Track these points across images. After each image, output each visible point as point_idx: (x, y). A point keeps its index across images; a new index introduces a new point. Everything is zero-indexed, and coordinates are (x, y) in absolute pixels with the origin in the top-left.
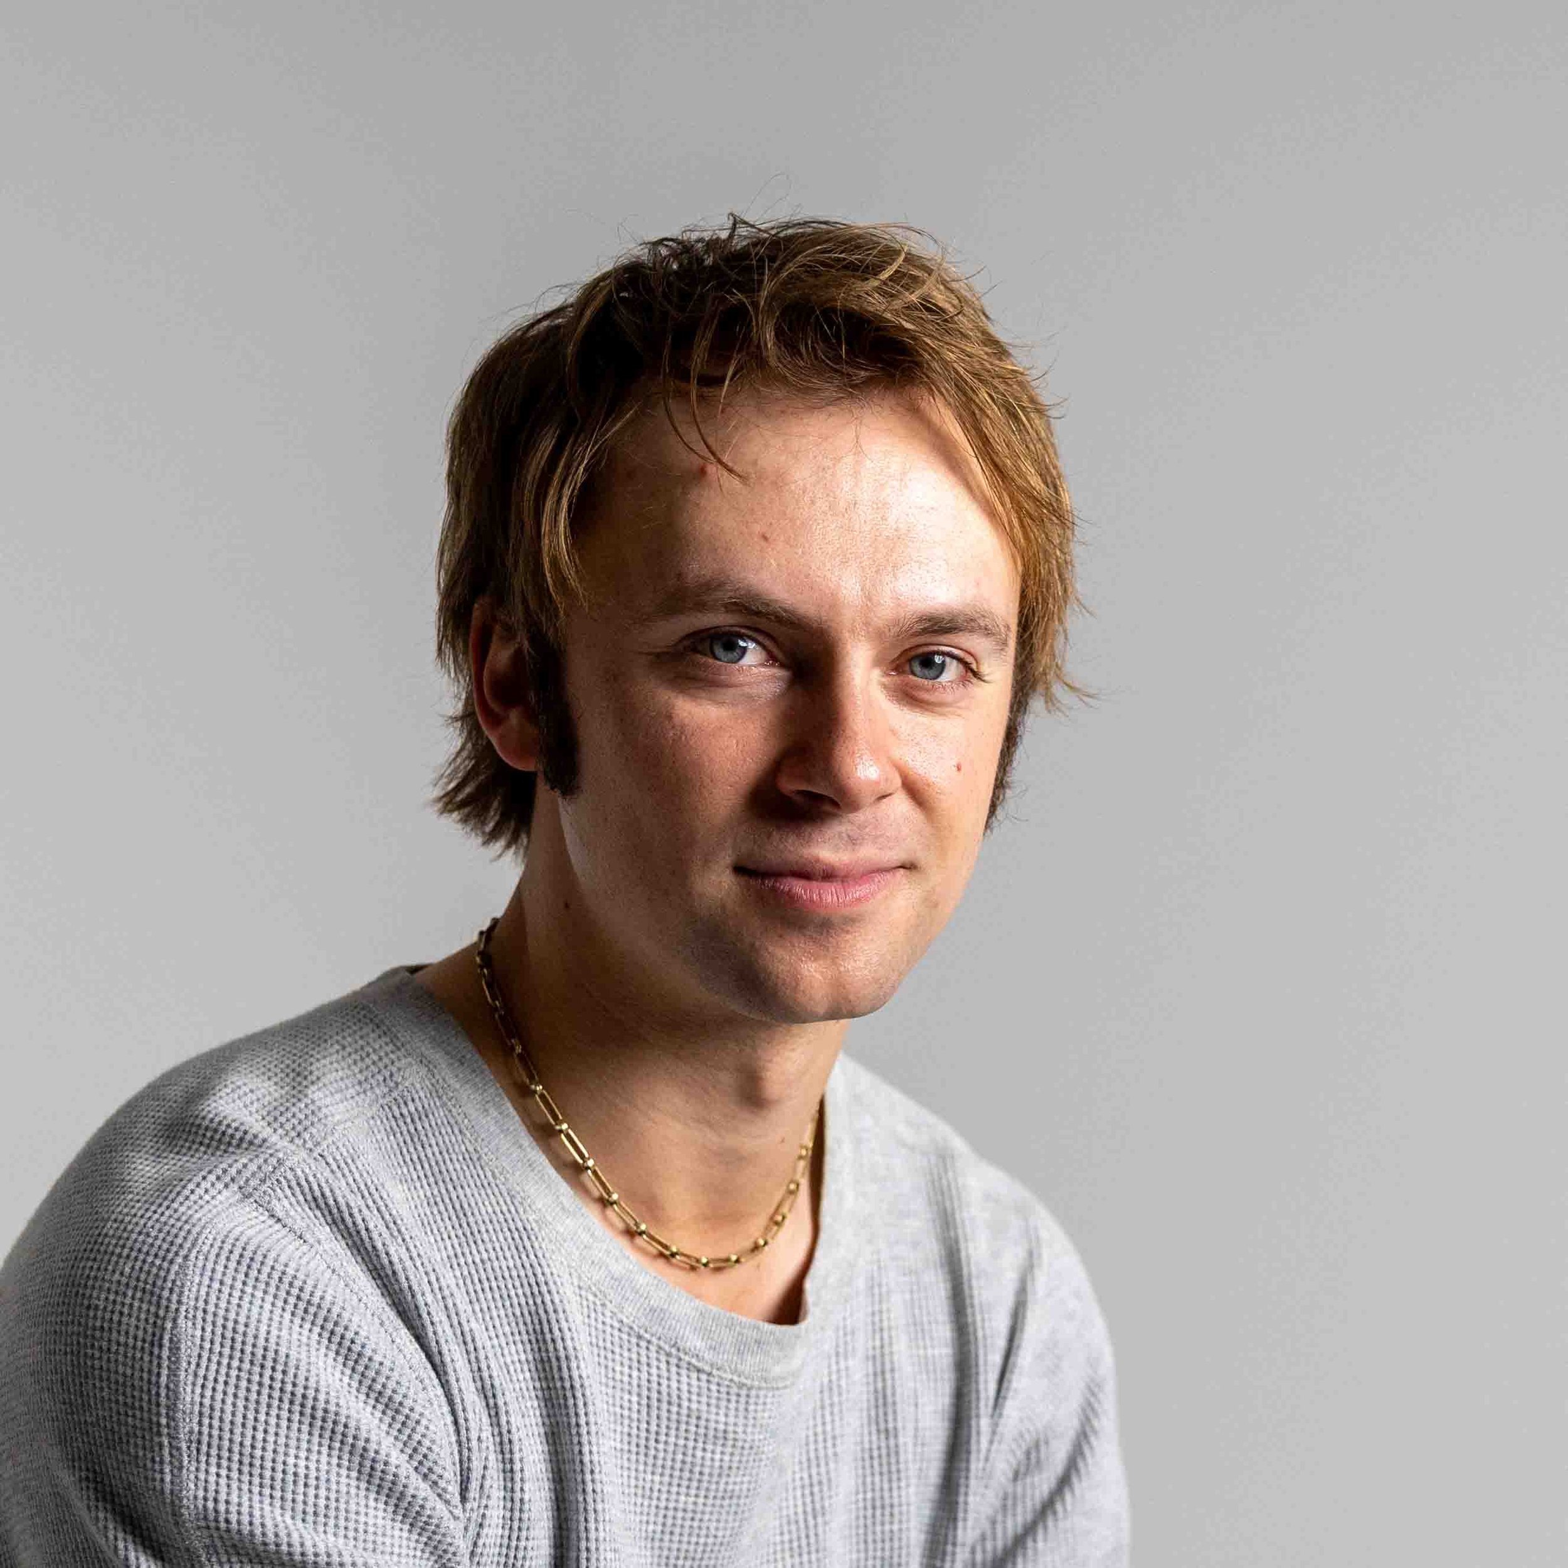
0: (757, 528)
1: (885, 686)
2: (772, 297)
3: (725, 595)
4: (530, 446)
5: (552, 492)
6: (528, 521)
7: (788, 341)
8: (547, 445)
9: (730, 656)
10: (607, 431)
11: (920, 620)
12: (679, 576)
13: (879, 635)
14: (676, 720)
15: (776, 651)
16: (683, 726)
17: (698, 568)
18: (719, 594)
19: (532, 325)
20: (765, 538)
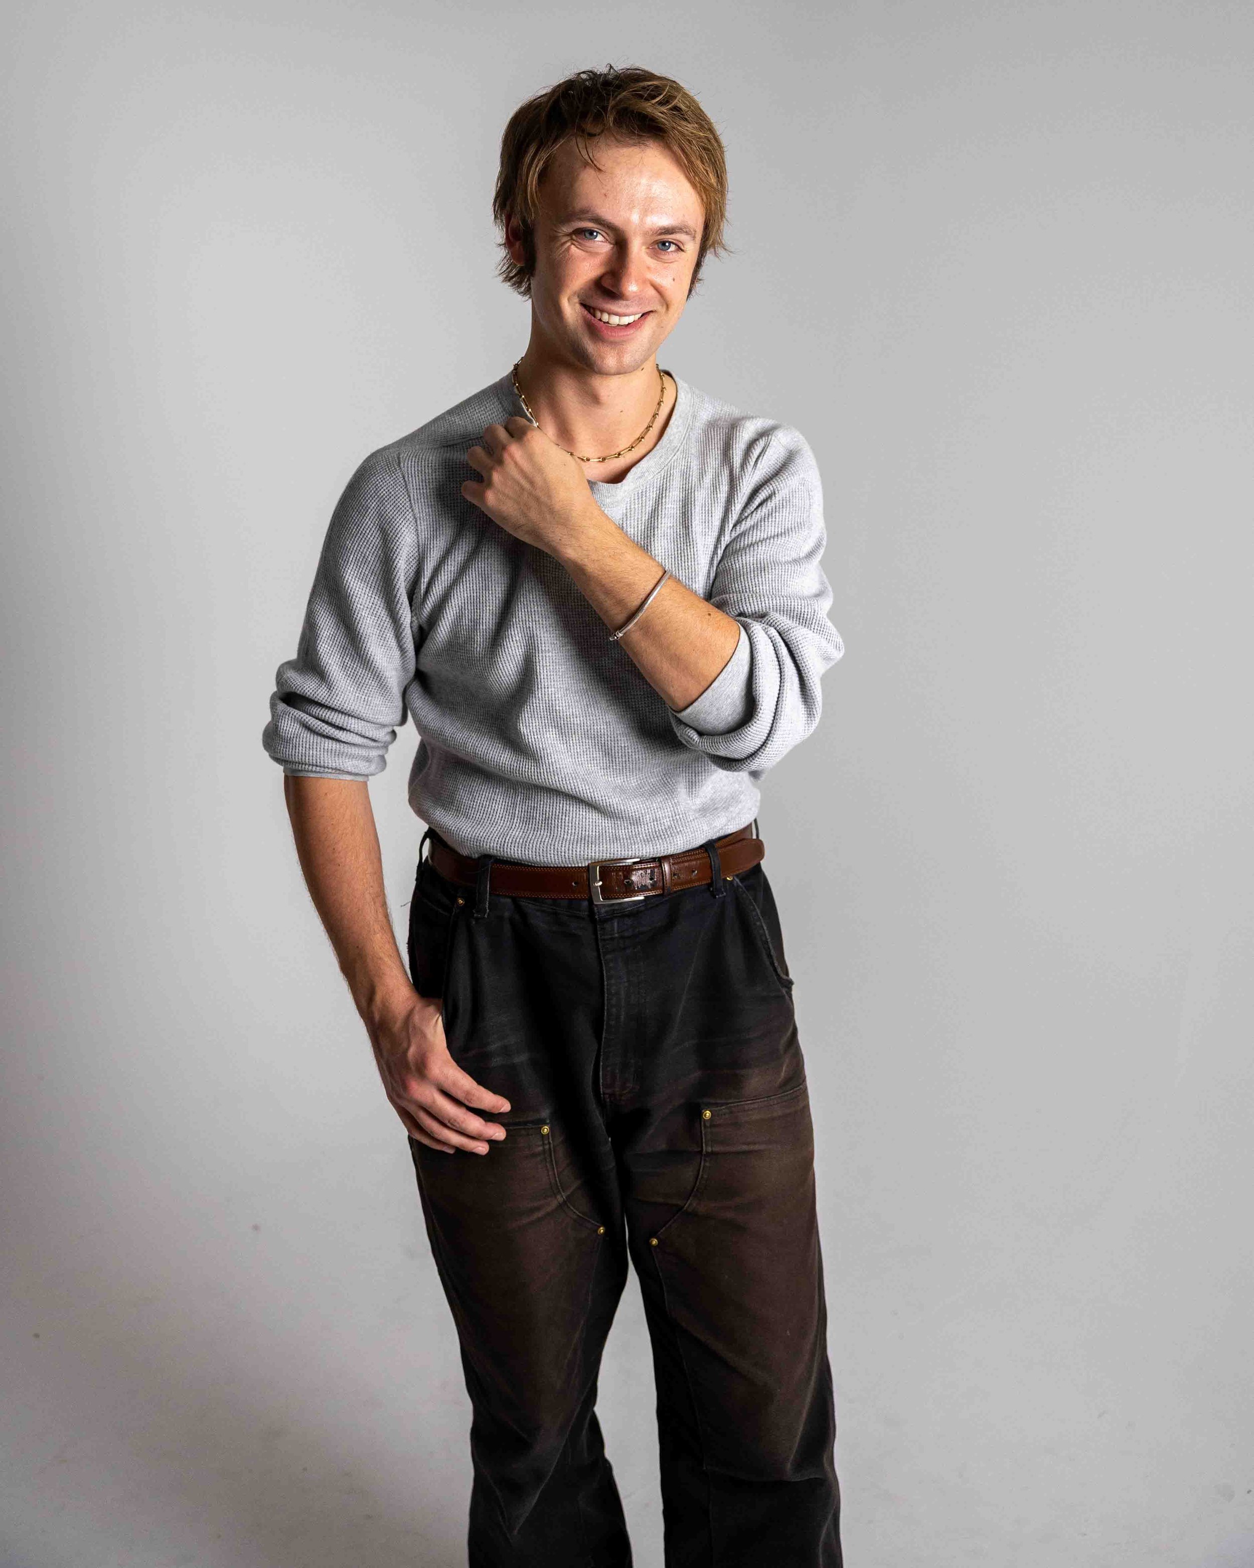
0: (603, 191)
1: (647, 253)
2: (613, 108)
3: (589, 215)
4: (526, 152)
5: (532, 169)
6: (524, 178)
7: (618, 122)
8: (532, 151)
9: (591, 237)
10: (554, 147)
11: (660, 229)
12: (573, 208)
13: (645, 234)
14: (570, 253)
15: (608, 238)
16: (572, 256)
17: (580, 203)
18: (587, 215)
19: (535, 100)
20: (605, 195)
